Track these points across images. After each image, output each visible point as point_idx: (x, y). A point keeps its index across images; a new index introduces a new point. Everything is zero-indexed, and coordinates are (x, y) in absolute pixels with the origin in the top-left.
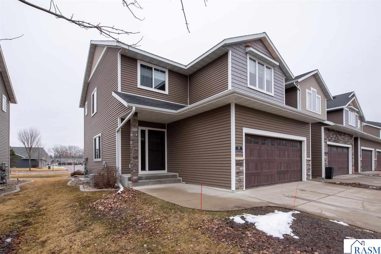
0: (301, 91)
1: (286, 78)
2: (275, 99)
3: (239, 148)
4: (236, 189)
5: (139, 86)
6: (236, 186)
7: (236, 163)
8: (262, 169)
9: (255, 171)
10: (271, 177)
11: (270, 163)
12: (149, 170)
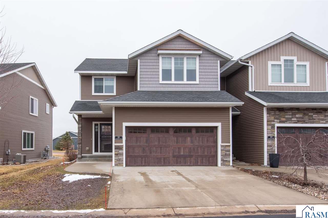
0: (253, 68)
1: (223, 60)
2: (201, 86)
3: (119, 137)
4: (115, 165)
5: (93, 94)
6: (115, 163)
7: (115, 148)
8: (151, 153)
9: (142, 154)
10: (164, 160)
11: (162, 148)
12: (100, 152)
